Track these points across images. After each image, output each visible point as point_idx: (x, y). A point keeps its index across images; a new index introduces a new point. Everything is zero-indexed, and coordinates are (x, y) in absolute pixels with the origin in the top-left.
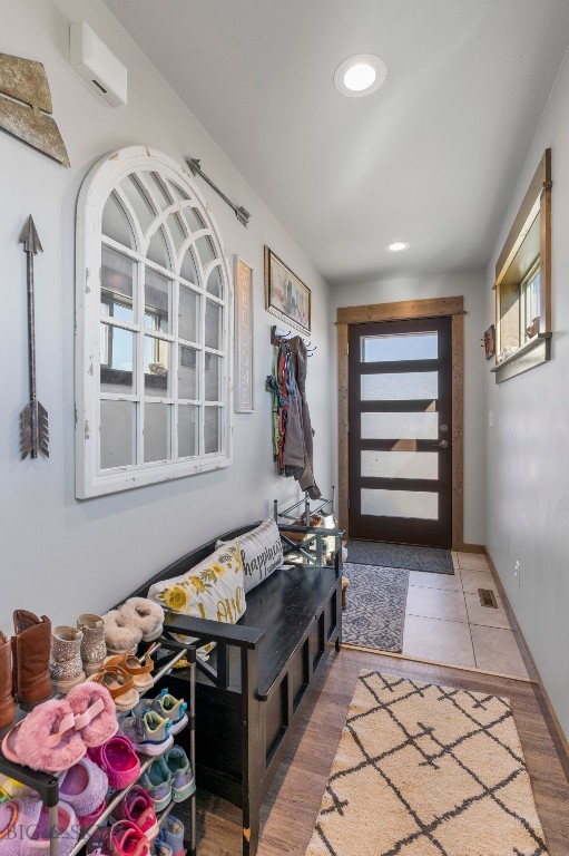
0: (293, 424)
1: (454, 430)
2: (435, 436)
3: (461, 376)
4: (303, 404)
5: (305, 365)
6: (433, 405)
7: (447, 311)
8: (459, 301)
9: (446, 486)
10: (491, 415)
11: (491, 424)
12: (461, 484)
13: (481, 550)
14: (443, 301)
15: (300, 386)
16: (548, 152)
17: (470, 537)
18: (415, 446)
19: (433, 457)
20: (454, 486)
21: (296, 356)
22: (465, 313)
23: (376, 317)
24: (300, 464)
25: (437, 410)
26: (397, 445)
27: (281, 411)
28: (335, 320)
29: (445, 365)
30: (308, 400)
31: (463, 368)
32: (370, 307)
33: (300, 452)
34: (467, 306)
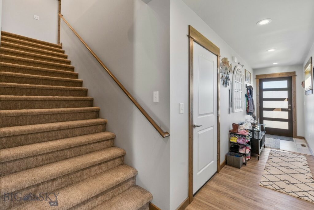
0: (250, 104)
1: (293, 106)
2: (287, 107)
3: (295, 92)
4: (252, 99)
5: (253, 92)
6: (286, 99)
7: (290, 75)
8: (294, 73)
9: (291, 120)
10: (305, 102)
11: (305, 105)
12: (296, 120)
13: (303, 138)
14: (289, 73)
15: (252, 96)
16: (311, 57)
17: (299, 134)
18: (281, 110)
19: (287, 113)
20: (293, 120)
21: (251, 90)
22: (296, 76)
23: (267, 77)
24: (252, 112)
25: (287, 101)
26: (275, 110)
27: (248, 101)
28: (255, 78)
29: (290, 89)
30: (253, 99)
31: (295, 90)
32: (266, 75)
33: (252, 109)
34: (297, 74)
